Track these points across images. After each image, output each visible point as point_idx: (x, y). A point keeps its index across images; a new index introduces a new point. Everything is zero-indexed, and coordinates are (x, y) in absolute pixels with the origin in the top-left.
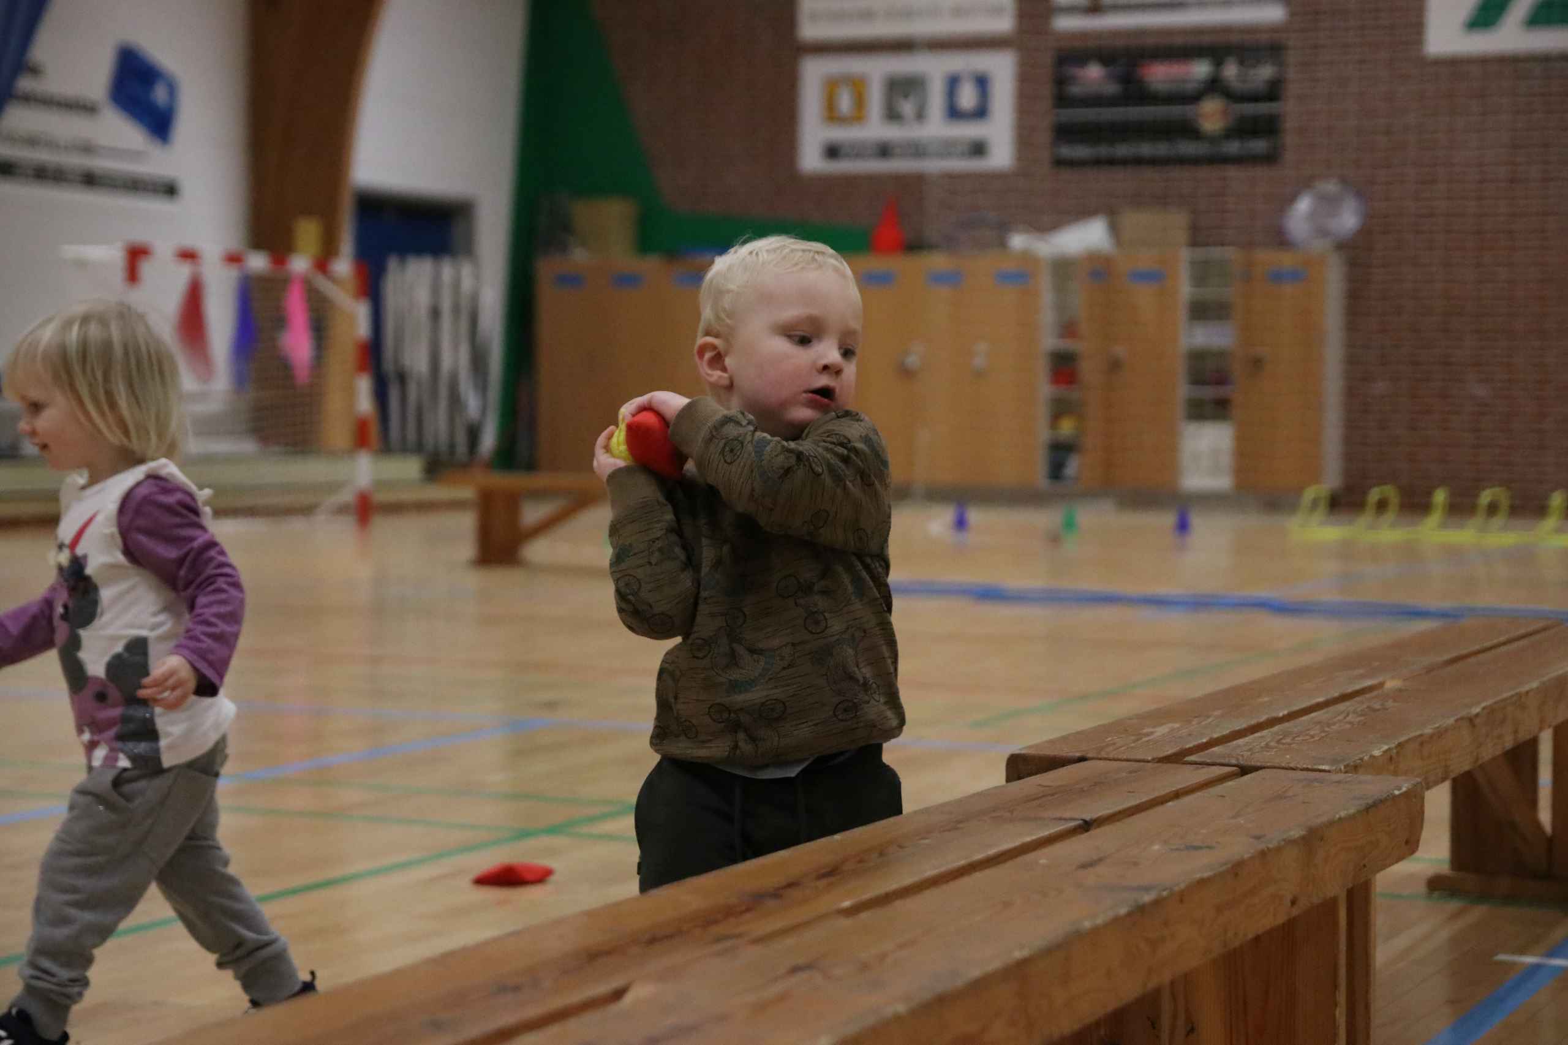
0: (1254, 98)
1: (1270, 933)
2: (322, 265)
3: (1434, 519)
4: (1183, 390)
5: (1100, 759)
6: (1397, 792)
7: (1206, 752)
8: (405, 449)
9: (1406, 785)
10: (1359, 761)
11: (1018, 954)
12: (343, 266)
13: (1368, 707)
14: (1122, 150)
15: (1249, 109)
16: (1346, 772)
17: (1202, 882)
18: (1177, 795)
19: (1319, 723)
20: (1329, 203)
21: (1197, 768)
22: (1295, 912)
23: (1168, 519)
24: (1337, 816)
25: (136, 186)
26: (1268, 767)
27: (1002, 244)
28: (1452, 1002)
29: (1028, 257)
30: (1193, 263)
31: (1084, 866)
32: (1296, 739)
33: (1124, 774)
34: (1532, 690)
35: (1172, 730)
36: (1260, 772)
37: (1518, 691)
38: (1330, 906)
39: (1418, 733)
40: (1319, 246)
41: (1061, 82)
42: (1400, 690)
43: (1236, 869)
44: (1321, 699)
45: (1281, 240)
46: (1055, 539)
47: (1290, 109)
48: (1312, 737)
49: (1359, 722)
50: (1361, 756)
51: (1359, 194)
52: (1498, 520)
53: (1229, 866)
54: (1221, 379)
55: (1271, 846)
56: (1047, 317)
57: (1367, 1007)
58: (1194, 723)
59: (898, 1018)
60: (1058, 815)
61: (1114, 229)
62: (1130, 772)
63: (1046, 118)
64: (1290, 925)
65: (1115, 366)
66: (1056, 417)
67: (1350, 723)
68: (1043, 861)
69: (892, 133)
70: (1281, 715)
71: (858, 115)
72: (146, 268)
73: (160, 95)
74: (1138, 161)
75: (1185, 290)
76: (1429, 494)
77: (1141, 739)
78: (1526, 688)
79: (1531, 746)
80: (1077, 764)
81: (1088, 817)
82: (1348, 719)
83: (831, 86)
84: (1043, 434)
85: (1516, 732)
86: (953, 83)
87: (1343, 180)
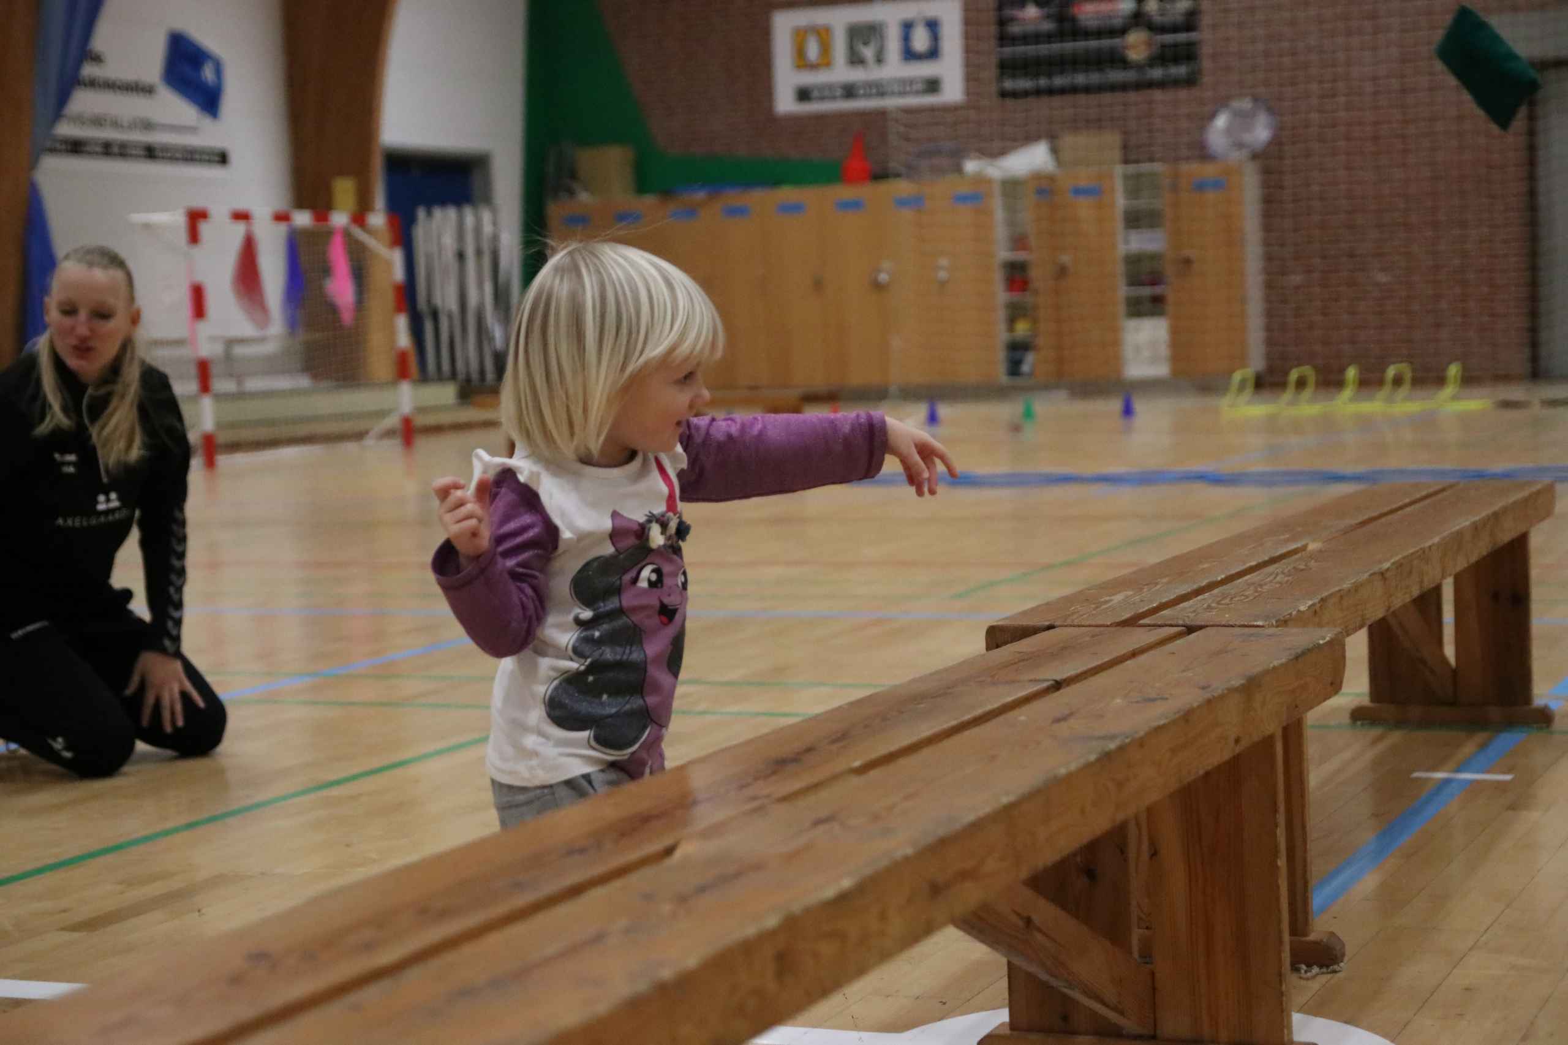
0: (1175, 29)
1: (1219, 768)
2: (359, 219)
3: (1347, 393)
4: (1123, 291)
5: (1066, 626)
6: (1321, 642)
7: (1157, 615)
8: (440, 378)
9: (1329, 635)
10: (1288, 616)
11: (1005, 800)
12: (378, 219)
13: (1294, 568)
14: (1059, 81)
15: (1169, 38)
16: (1277, 626)
17: (1158, 729)
18: (1134, 654)
19: (1253, 584)
20: (1243, 119)
21: (1150, 630)
22: (1238, 750)
23: (1115, 405)
24: (1271, 665)
25: (190, 156)
26: (1212, 626)
27: (959, 169)
28: (1375, 815)
29: (980, 180)
30: (1126, 177)
31: (1058, 720)
32: (1234, 599)
33: (1087, 639)
34: (1433, 545)
35: (1127, 597)
36: (1203, 631)
37: (1422, 546)
38: (1269, 741)
39: (1337, 589)
40: (1236, 156)
41: (1002, 22)
42: (1320, 551)
43: (1187, 717)
44: (1253, 563)
45: (1203, 153)
46: (1016, 428)
47: (1205, 36)
48: (1247, 597)
49: (1287, 581)
50: (1290, 612)
51: (1271, 111)
52: (1405, 390)
53: (1182, 713)
54: (1155, 279)
55: (1215, 695)
56: (1000, 232)
57: (1304, 827)
58: (1145, 590)
59: (907, 859)
60: (1032, 677)
61: (1054, 151)
62: (1093, 636)
63: (992, 54)
64: (1236, 759)
65: (1062, 272)
66: (1011, 321)
67: (1280, 583)
68: (1022, 718)
69: (857, 75)
70: (1219, 579)
71: (825, 61)
72: (204, 228)
73: (208, 73)
74: (1074, 90)
75: (1121, 201)
76: (1342, 370)
77: (1101, 606)
78: (1429, 543)
79: (1436, 591)
80: (1046, 632)
81: (1058, 677)
82: (1278, 579)
83: (800, 36)
84: (1002, 336)
85: (1422, 582)
86: (907, 27)
87: (1256, 99)
